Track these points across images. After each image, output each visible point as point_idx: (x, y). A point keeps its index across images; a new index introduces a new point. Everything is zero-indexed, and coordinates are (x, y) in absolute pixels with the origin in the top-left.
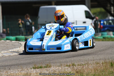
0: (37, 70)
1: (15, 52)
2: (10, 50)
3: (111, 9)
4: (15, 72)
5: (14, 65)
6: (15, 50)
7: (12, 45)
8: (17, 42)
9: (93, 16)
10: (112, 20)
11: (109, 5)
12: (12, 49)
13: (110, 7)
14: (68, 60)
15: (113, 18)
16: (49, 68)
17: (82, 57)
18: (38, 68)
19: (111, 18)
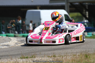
0: (24, 60)
1: (5, 45)
2: (1, 44)
3: (86, 13)
4: (5, 61)
5: (5, 56)
6: (5, 44)
7: (3, 40)
8: (7, 37)
9: (71, 19)
10: (87, 23)
11: (84, 11)
12: (3, 43)
13: (86, 12)
14: (50, 52)
15: (88, 21)
16: (34, 58)
17: (62, 50)
18: (24, 58)
19: (86, 21)
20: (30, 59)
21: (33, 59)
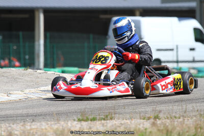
2: (42, 88)
7: (46, 80)
8: (56, 73)
20: (100, 122)
21: (105, 121)
